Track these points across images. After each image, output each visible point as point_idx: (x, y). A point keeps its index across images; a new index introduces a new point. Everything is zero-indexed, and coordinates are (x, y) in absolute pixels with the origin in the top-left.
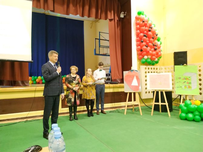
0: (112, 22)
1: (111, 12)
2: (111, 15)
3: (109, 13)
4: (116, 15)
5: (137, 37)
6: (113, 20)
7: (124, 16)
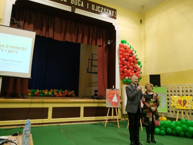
0: (101, 47)
1: (100, 39)
2: (100, 42)
3: (98, 40)
4: (104, 42)
5: (120, 61)
6: (102, 46)
7: (111, 43)
